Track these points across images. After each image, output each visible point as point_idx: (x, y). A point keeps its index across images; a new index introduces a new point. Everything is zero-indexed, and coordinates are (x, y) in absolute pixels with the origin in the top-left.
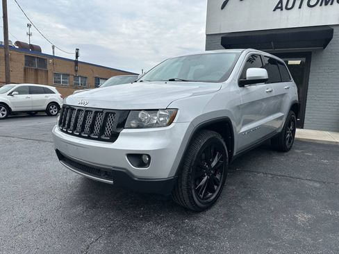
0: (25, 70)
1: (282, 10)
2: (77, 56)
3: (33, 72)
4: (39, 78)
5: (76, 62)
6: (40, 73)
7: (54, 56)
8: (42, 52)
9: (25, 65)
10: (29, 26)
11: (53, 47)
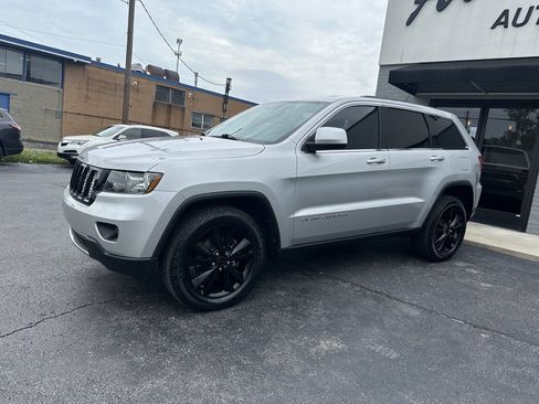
0: (155, 105)
1: (506, 27)
2: (228, 90)
3: (165, 109)
4: (172, 117)
5: (226, 98)
6: (174, 111)
7: (196, 89)
8: (181, 81)
9: (156, 98)
10: (179, 41)
11: (196, 75)
